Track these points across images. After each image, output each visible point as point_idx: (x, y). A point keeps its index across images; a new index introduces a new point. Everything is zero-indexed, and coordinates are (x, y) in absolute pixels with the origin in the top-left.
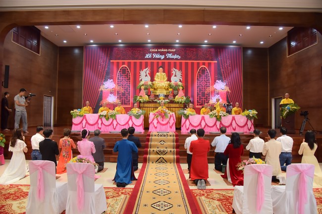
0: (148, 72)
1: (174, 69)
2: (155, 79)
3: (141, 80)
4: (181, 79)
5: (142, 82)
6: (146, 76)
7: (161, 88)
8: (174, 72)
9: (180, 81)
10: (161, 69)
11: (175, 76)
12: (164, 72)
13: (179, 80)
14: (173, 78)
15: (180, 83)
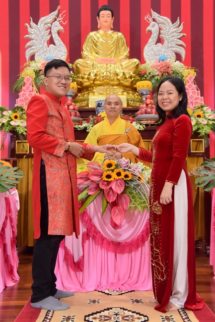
0: (57, 27)
1: (155, 15)
2: (85, 53)
3: (32, 58)
4: (183, 52)
5: (33, 64)
6: (51, 41)
7: (106, 83)
8: (153, 28)
9: (178, 57)
10: (105, 17)
11: (160, 40)
12: (116, 28)
13: (174, 57)
14: (150, 51)
15: (177, 66)
